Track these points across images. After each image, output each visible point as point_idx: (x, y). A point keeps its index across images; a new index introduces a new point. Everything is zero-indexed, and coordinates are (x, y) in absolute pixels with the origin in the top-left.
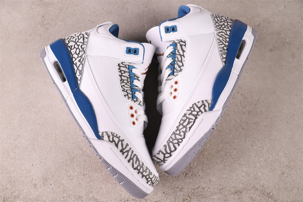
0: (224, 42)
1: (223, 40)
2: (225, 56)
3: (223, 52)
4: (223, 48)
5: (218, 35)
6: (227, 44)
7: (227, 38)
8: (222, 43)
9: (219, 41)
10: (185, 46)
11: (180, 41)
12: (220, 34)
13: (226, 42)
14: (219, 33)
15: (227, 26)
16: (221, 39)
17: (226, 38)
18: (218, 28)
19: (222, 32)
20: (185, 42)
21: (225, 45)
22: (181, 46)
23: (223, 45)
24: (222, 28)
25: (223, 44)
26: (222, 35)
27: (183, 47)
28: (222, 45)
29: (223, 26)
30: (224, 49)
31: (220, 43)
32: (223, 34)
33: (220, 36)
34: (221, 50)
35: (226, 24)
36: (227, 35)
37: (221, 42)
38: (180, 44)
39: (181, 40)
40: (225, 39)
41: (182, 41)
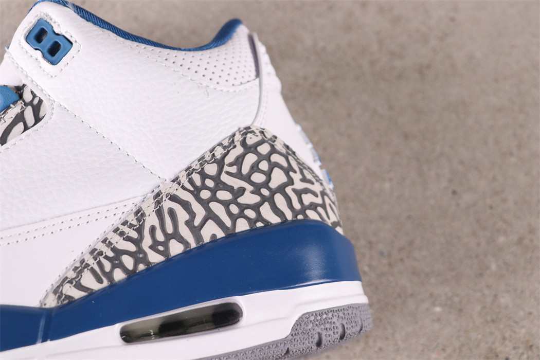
0: (147, 242)
1: (153, 230)
2: (89, 281)
3: (100, 264)
4: (119, 253)
5: (158, 203)
6: (155, 258)
7: (181, 240)
8: (134, 235)
9: (135, 222)
10: (26, 128)
11: (36, 102)
12: (167, 204)
13: (161, 248)
14: (174, 198)
15: (243, 208)
16: (152, 220)
17: (176, 236)
18: (191, 181)
19: (186, 205)
20: (38, 119)
21: (140, 255)
22: (20, 118)
23: (132, 247)
24: (205, 194)
25: (137, 242)
26: (172, 213)
27: (20, 126)
28: (129, 239)
29: (224, 195)
30: (116, 261)
31: (125, 229)
32: (183, 216)
33: (159, 213)
34: (101, 253)
35: (249, 198)
36: (196, 231)
37: (140, 230)
38: (22, 112)
39: (40, 101)
40: (168, 237)
41: (37, 109)
